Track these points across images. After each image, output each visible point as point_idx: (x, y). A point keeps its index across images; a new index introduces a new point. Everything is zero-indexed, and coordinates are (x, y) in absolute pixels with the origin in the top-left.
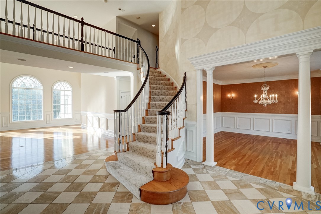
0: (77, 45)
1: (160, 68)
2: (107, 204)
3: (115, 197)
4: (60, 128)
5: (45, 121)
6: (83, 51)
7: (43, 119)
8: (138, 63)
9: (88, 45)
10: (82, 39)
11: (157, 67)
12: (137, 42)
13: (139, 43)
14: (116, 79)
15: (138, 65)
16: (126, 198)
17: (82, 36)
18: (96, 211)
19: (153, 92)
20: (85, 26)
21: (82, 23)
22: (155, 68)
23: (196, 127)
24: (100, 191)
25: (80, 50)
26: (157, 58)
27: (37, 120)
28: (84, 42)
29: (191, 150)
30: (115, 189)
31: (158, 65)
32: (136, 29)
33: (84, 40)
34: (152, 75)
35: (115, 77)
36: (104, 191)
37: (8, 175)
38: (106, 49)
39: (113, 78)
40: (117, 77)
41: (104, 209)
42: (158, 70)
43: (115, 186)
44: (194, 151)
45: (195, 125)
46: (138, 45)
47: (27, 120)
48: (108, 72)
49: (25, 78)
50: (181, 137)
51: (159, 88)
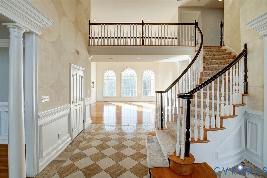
0: (139, 42)
1: (225, 45)
2: (125, 169)
3: (135, 167)
4: (145, 103)
5: (138, 97)
6: (143, 45)
7: (136, 96)
8: (196, 45)
9: (147, 39)
10: (143, 36)
11: (222, 45)
12: (194, 24)
13: (196, 24)
14: (179, 64)
15: (196, 47)
16: (141, 172)
17: (143, 34)
18: (115, 170)
19: (206, 72)
20: (144, 25)
21: (143, 24)
22: (219, 47)
23: (263, 120)
24: (130, 157)
25: (141, 45)
26: (222, 35)
27: (134, 96)
28: (144, 38)
29: (252, 150)
30: (141, 160)
31: (223, 42)
32: (200, 12)
33: (144, 36)
34: (211, 54)
35: (178, 62)
36: (132, 158)
37: (100, 127)
38: (172, 39)
39: (176, 63)
40: (179, 62)
41: (120, 172)
42: (223, 48)
43: (142, 158)
44: (259, 153)
45: (261, 116)
46: (195, 27)
47: (129, 96)
48: (168, 59)
49: (128, 69)
50: (225, 128)
51: (216, 68)
